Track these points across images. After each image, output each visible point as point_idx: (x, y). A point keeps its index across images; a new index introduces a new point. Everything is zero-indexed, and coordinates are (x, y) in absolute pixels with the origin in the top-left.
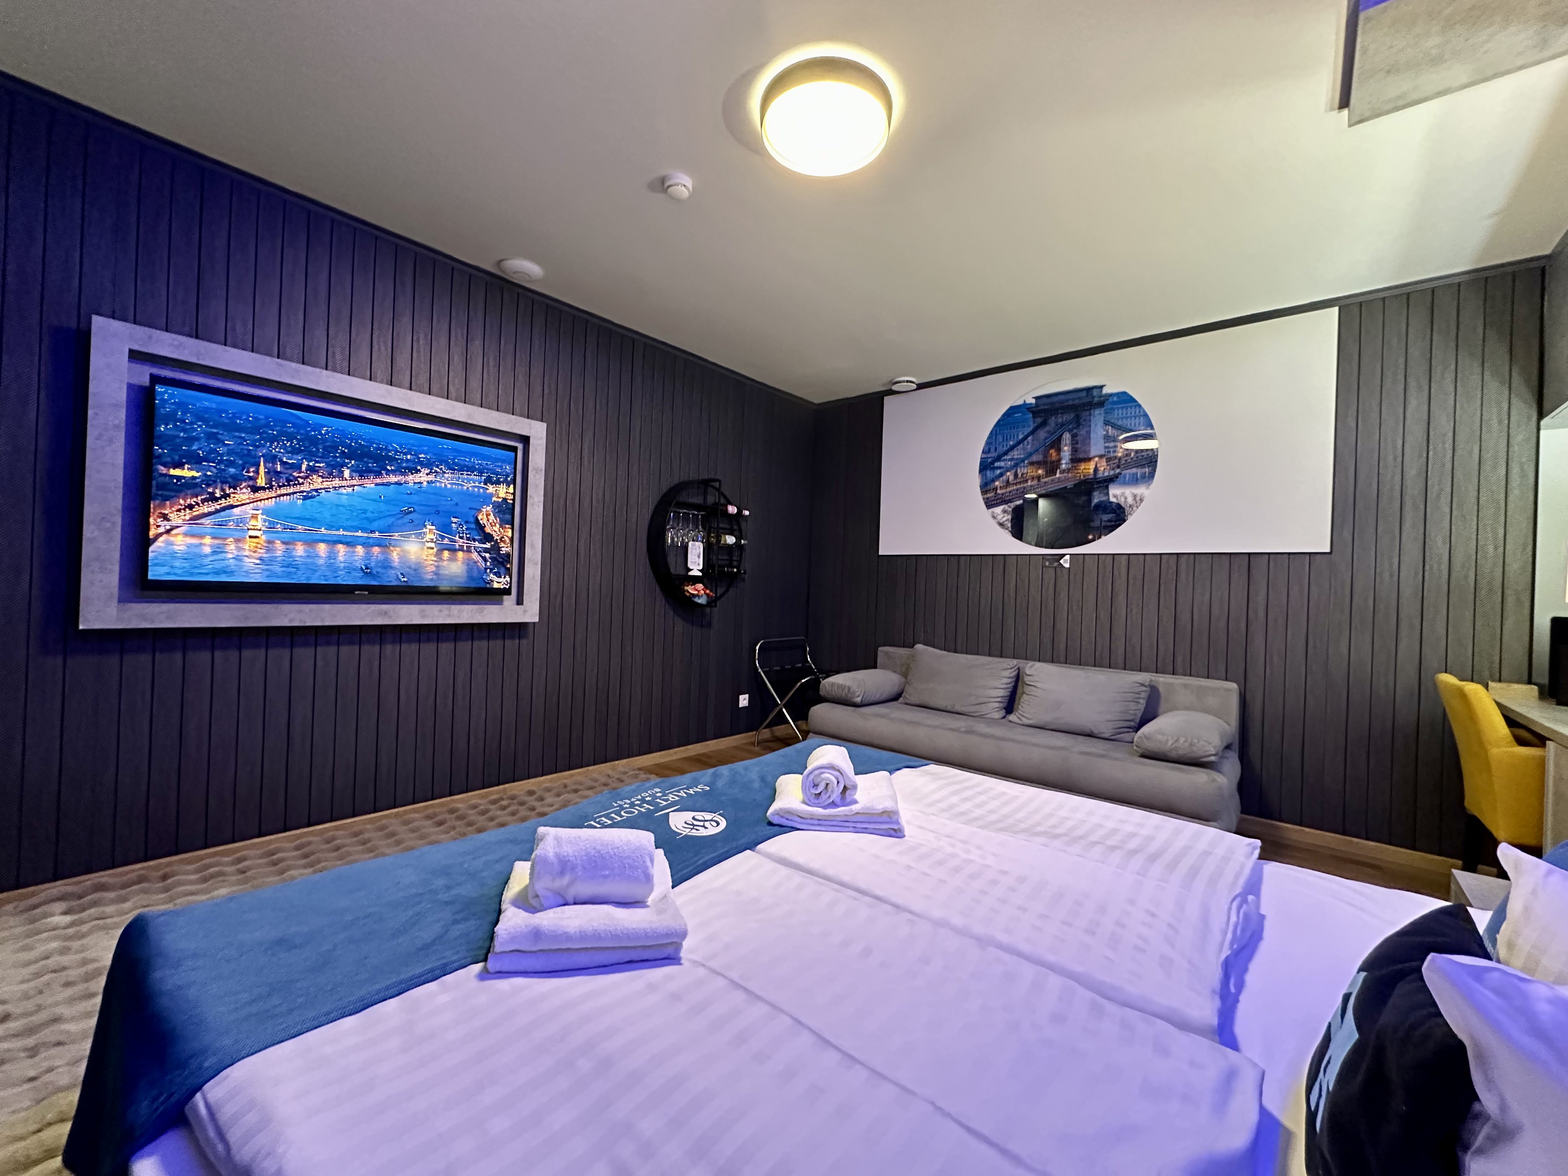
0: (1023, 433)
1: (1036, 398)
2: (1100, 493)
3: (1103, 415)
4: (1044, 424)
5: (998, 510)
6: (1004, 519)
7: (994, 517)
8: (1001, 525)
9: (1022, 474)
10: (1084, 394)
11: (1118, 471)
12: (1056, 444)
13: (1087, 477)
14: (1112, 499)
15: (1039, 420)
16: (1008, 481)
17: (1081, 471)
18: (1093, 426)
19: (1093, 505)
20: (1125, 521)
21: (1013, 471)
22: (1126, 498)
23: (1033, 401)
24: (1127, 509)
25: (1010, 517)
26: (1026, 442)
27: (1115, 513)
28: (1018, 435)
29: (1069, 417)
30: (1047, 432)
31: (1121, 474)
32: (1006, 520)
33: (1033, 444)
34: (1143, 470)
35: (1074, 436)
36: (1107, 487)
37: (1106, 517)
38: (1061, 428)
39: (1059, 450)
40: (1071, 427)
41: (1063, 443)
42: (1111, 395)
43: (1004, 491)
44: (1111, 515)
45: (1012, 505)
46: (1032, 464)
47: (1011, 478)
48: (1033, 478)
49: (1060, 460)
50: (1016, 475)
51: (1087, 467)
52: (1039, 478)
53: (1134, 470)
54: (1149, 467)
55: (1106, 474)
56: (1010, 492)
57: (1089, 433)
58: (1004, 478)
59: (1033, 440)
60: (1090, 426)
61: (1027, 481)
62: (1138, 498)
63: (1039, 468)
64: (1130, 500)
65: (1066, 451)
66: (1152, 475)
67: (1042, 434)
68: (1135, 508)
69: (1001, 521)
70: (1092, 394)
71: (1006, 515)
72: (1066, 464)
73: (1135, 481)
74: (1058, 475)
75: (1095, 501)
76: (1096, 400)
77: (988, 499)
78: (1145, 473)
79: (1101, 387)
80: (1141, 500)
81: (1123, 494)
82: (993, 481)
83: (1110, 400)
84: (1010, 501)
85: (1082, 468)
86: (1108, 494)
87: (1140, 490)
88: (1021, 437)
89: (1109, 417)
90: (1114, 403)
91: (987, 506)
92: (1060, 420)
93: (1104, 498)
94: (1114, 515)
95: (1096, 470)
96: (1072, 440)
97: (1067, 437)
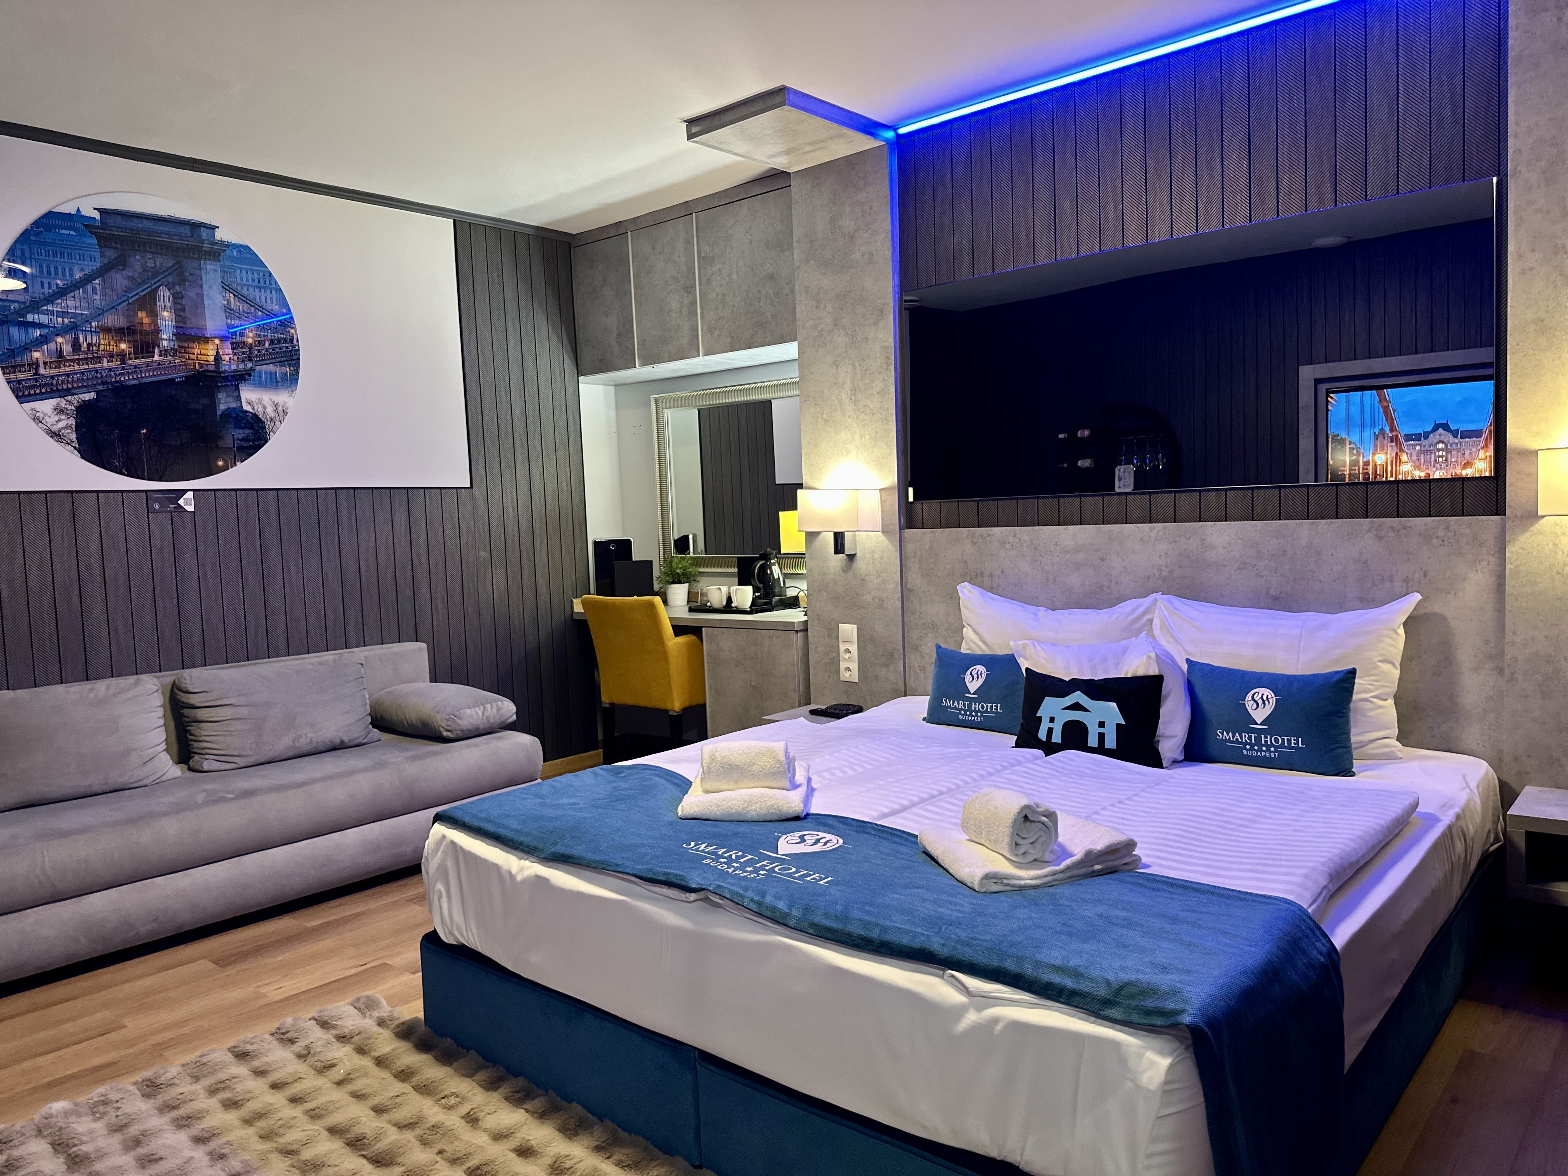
0: (82, 270)
1: (101, 211)
2: (227, 396)
3: (219, 274)
4: (119, 263)
5: (46, 406)
6: (61, 425)
7: (37, 420)
8: (56, 435)
9: (89, 345)
10: (186, 231)
11: (250, 365)
12: (149, 303)
13: (205, 368)
14: (246, 407)
15: (111, 254)
16: (60, 354)
17: (194, 357)
18: (205, 287)
19: (219, 413)
20: (267, 442)
21: (69, 337)
22: (265, 408)
23: (96, 215)
24: (268, 424)
25: (72, 422)
26: (89, 287)
27: (252, 428)
28: (71, 270)
29: (164, 262)
30: (131, 278)
31: (253, 370)
32: (66, 427)
33: (104, 294)
34: (283, 369)
35: (177, 297)
36: (237, 388)
37: (240, 434)
38: (153, 277)
39: (154, 314)
40: (170, 279)
41: (160, 304)
42: (229, 245)
43: (53, 372)
44: (247, 431)
45: (75, 399)
46: (107, 330)
47: (67, 349)
48: (111, 356)
49: (157, 331)
50: (76, 346)
51: (203, 352)
52: (122, 356)
53: (271, 368)
54: (290, 365)
55: (234, 367)
56: (68, 375)
57: (201, 296)
58: (52, 346)
59: (104, 288)
60: (202, 287)
61: (99, 359)
62: (280, 409)
63: (120, 341)
64: (270, 410)
65: (166, 319)
66: (294, 379)
67: (120, 279)
68: (277, 423)
69: (55, 428)
70: (200, 236)
71: (63, 417)
72: (169, 340)
73: (273, 383)
74: (156, 358)
75: (223, 407)
76: (206, 246)
77: (19, 382)
78: (286, 374)
79: (214, 228)
80: (285, 413)
81: (260, 401)
82: (27, 348)
83: (228, 252)
84: (68, 392)
85: (196, 351)
86: (238, 398)
87: (282, 397)
88: (78, 275)
89: (229, 280)
90: (233, 259)
91: (17, 397)
92: (150, 264)
93: (233, 405)
94: (250, 431)
95: (218, 358)
96: (175, 303)
97: (164, 295)
